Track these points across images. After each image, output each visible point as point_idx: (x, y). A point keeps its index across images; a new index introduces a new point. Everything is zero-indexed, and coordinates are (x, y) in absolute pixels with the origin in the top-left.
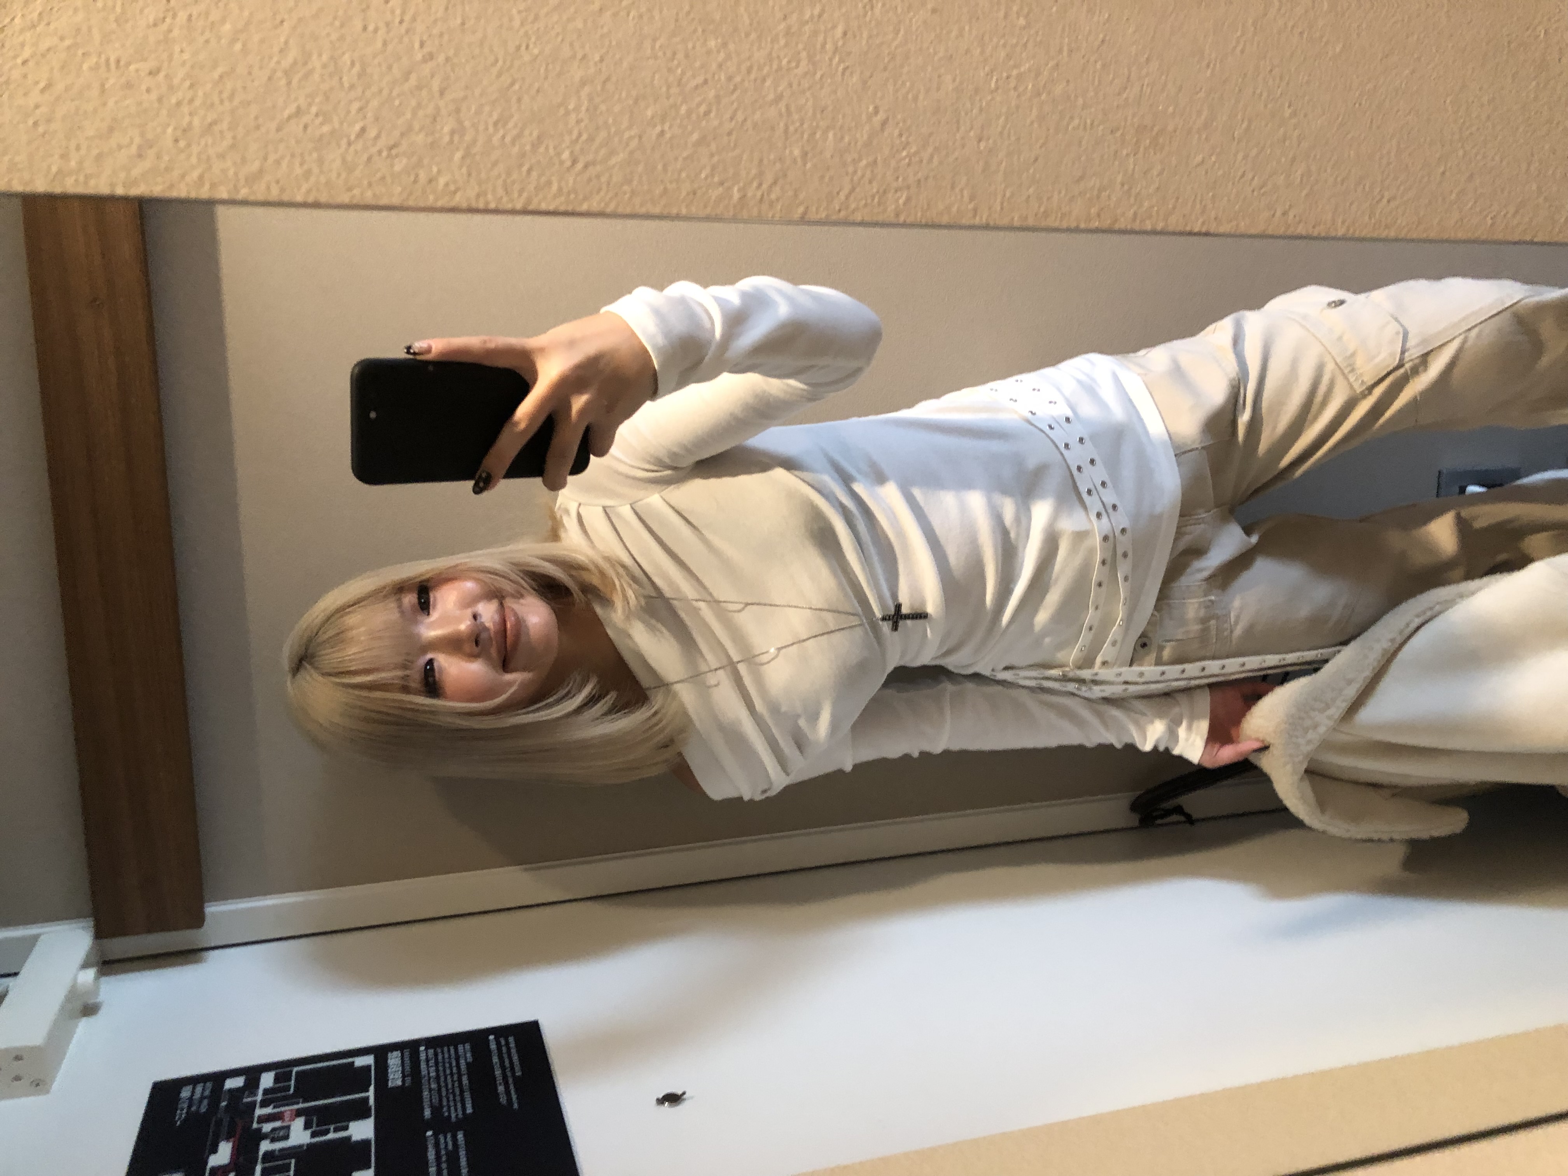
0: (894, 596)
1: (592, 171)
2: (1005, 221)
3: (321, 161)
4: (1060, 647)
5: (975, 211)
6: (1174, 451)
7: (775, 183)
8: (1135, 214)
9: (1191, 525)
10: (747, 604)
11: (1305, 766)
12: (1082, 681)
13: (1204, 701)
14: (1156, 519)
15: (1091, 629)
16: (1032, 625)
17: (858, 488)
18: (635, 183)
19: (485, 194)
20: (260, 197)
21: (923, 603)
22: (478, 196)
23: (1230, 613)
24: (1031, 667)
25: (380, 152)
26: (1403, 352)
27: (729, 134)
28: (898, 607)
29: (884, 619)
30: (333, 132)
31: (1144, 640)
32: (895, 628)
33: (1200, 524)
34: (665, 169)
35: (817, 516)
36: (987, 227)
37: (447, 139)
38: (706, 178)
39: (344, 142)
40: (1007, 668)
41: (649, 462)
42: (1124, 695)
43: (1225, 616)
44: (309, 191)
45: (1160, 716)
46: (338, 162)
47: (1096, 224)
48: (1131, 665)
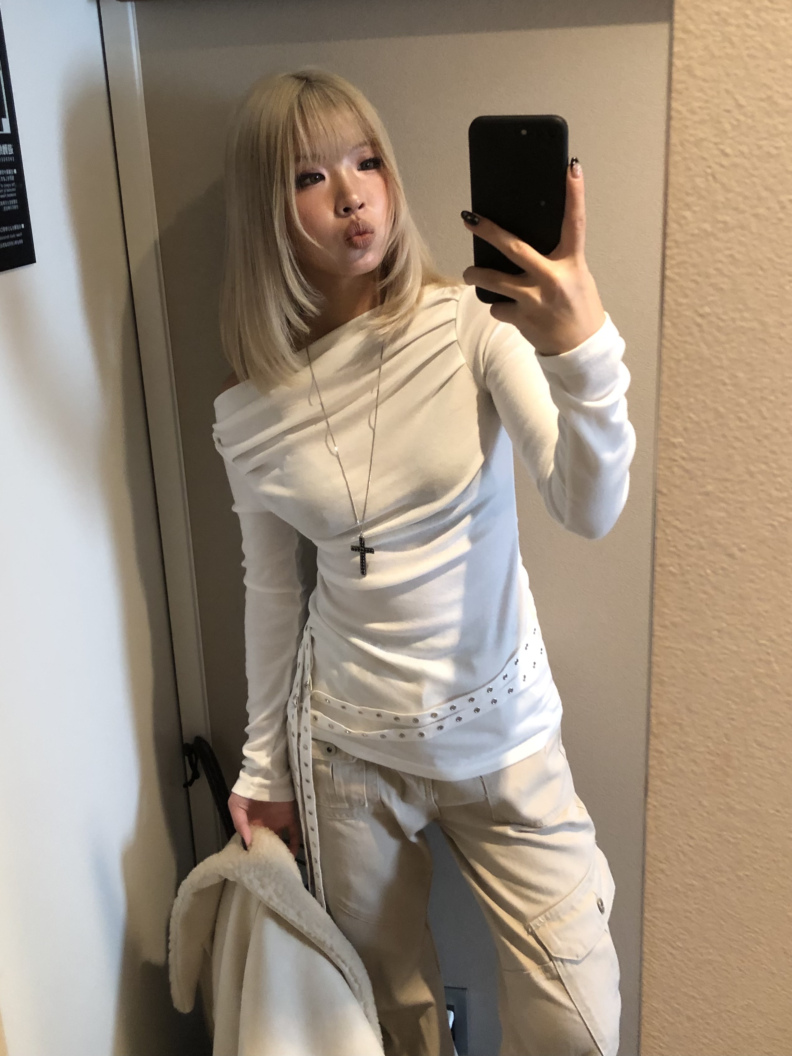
0: (380, 548)
1: (695, 330)
2: (656, 650)
3: (702, 122)
4: (330, 683)
5: (665, 627)
6: (484, 776)
7: (687, 471)
8: (661, 752)
9: (425, 789)
10: (374, 430)
11: (231, 879)
12: (301, 699)
13: (283, 797)
14: (430, 760)
15: (344, 707)
16: (348, 660)
17: (467, 520)
18: (686, 362)
19: (678, 247)
20: (675, 76)
21: (372, 572)
22: (676, 242)
23: (355, 819)
24: (313, 659)
25: (710, 167)
26: (562, 960)
27: (724, 436)
28: (371, 551)
29: (361, 539)
30: (725, 132)
31: (334, 750)
32: (354, 549)
33: (426, 796)
34: (697, 386)
35: (446, 487)
36: (651, 635)
37: (720, 218)
38: (690, 418)
39: (718, 140)
40: (312, 639)
41: (490, 355)
42: (289, 735)
43: (353, 816)
44: (679, 112)
45: (272, 763)
46: (702, 135)
47: (654, 721)
48: (313, 739)
